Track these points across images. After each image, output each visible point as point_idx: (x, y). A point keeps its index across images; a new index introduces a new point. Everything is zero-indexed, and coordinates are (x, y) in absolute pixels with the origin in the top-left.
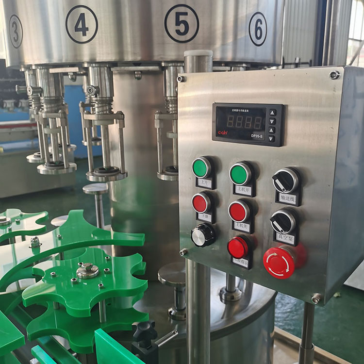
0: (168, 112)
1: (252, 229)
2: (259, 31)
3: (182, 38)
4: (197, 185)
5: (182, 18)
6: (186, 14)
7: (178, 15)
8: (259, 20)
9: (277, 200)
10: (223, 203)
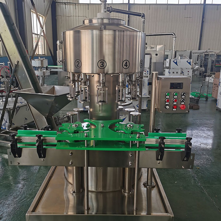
4: (166, 98)
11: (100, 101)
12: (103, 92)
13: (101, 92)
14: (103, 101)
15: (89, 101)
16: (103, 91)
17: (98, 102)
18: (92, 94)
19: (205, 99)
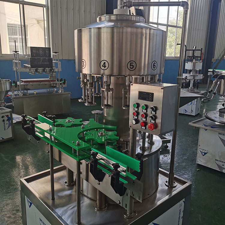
0: (126, 89)
1: (146, 120)
2: (154, 66)
3: (131, 69)
4: (134, 110)
5: (132, 64)
6: (133, 63)
7: (131, 63)
8: (155, 63)
9: (151, 113)
10: (140, 114)
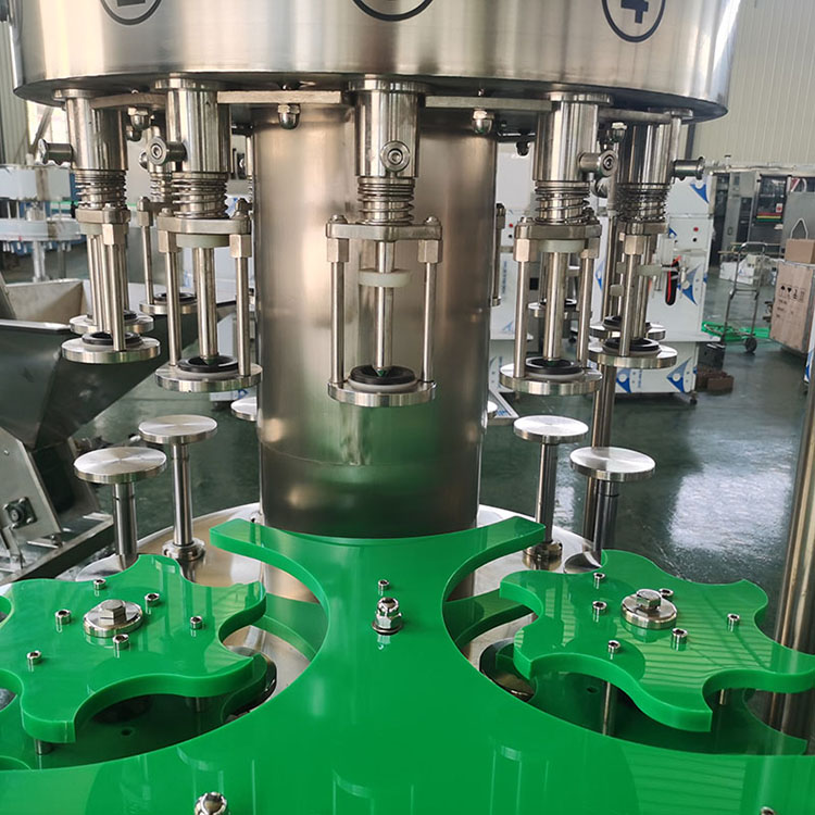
11: (366, 373)
12: (395, 280)
13: (371, 280)
14: (392, 375)
15: (256, 369)
16: (394, 270)
17: (342, 383)
18: (277, 311)
19: (743, 349)
